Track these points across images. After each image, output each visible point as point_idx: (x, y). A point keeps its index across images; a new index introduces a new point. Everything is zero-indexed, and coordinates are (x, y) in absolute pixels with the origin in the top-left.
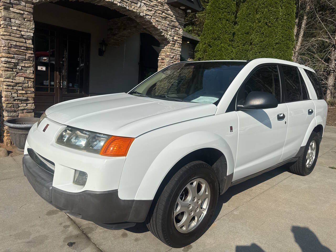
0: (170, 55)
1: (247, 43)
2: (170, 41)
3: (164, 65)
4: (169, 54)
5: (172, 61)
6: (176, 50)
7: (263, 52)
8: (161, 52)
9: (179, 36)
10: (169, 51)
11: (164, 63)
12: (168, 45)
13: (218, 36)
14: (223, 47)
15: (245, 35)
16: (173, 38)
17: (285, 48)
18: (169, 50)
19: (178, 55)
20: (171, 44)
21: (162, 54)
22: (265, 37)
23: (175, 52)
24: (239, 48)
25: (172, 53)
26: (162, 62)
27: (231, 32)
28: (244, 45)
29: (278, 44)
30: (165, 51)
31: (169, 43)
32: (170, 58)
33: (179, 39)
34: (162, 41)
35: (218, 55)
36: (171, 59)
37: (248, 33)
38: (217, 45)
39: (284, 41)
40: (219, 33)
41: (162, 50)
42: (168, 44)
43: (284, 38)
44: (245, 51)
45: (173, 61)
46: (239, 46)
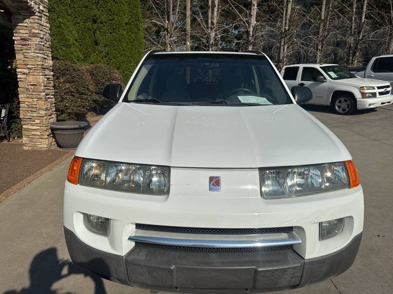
0: (39, 34)
1: (88, 20)
2: (35, 11)
3: (29, 49)
4: (37, 32)
5: (42, 43)
6: (45, 26)
7: (114, 33)
8: (18, 27)
9: (45, 5)
10: (36, 28)
11: (29, 46)
12: (31, 18)
13: (52, 7)
14: (62, 23)
15: (84, 8)
16: (39, 8)
17: (136, 29)
18: (36, 26)
19: (47, 34)
20: (37, 16)
21: (21, 31)
22: (113, 15)
23: (44, 28)
24: (80, 26)
25: (41, 31)
26: (22, 44)
27: (67, 3)
28: (85, 22)
29: (128, 24)
30: (26, 27)
31: (33, 14)
32: (39, 38)
33: (44, 10)
34: (18, 10)
35: (58, 33)
36: (41, 40)
37: (87, 7)
38: (54, 20)
39: (134, 21)
40: (52, 3)
41: (20, 24)
42: (32, 16)
43: (133, 17)
44: (88, 29)
45: (44, 44)
46: (79, 23)
